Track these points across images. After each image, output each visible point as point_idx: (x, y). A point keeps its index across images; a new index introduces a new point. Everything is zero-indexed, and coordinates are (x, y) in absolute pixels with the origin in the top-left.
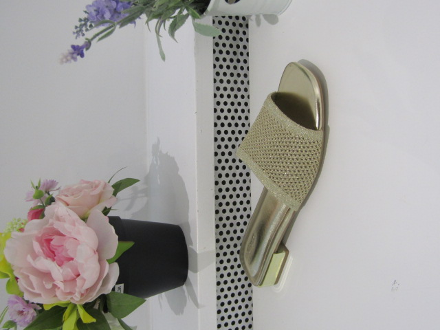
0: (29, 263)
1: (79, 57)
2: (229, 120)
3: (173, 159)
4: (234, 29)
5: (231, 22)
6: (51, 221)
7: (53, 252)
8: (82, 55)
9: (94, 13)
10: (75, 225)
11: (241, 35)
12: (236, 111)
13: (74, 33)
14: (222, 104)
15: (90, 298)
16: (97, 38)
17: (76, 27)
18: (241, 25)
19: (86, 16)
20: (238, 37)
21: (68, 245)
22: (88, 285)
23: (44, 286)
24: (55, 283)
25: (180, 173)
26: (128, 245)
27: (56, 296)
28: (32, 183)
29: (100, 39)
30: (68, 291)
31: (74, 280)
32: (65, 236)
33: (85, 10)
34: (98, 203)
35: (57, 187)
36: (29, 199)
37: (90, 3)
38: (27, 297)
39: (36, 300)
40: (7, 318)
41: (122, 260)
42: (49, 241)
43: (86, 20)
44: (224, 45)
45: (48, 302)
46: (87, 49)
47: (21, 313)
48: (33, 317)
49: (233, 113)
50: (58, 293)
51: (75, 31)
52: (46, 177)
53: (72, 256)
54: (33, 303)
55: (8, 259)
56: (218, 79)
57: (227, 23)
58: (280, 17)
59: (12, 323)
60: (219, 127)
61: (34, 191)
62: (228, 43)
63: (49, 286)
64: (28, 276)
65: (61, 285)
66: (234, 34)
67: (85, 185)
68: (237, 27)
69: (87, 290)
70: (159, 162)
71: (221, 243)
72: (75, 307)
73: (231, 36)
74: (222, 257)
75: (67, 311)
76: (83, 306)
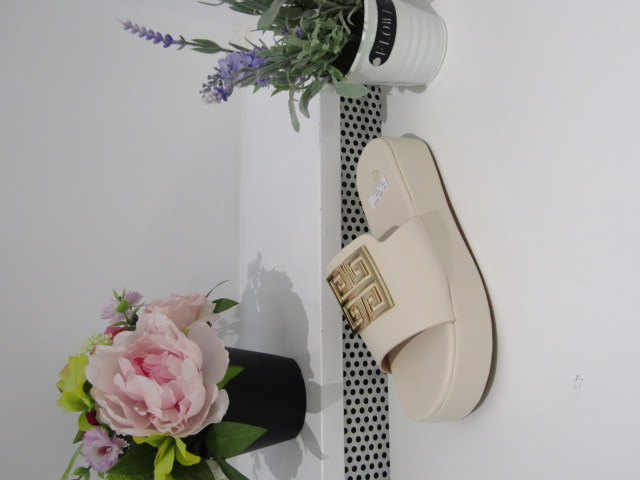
0: (117, 387)
2: (358, 223)
5: (359, 108)
6: (145, 334)
10: (176, 338)
11: (371, 124)
14: (349, 204)
15: (196, 428)
18: (370, 112)
20: (367, 126)
21: (170, 362)
22: (192, 412)
23: (137, 413)
24: (149, 411)
25: (294, 290)
26: (238, 370)
27: (152, 427)
28: (115, 293)
30: (167, 420)
31: (177, 406)
34: (197, 317)
36: (107, 314)
38: (113, 428)
39: (125, 432)
40: (82, 463)
41: (230, 386)
42: (140, 360)
44: (351, 134)
45: (140, 434)
48: (120, 456)
50: (155, 422)
52: (131, 289)
53: (173, 374)
54: (121, 436)
56: (345, 172)
57: (355, 110)
59: (84, 471)
60: (346, 231)
61: (117, 304)
62: (355, 132)
63: (143, 413)
65: (157, 412)
66: (363, 122)
67: (178, 299)
68: (366, 115)
69: (189, 419)
70: (259, 284)
71: (349, 377)
72: (173, 442)
73: (359, 124)
74: (349, 396)
75: (162, 449)
76: (183, 440)
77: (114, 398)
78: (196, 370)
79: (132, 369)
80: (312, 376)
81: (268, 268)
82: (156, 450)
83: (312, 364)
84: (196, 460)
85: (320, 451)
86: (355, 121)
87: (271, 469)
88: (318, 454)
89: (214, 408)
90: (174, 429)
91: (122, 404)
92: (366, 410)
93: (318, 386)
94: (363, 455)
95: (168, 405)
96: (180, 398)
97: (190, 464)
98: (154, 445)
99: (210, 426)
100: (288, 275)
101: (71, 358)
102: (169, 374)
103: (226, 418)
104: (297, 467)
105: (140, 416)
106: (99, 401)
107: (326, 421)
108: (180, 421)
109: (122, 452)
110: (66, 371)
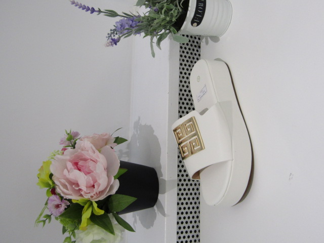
0: (65, 176)
1: (114, 45)
2: (187, 101)
4: (191, 48)
6: (79, 150)
8: (116, 44)
9: (119, 26)
10: (94, 153)
11: (195, 52)
13: (107, 37)
14: (183, 91)
15: (102, 196)
16: (124, 36)
17: (108, 34)
18: (195, 46)
19: (114, 28)
20: (194, 53)
21: (91, 164)
22: (101, 188)
23: (74, 188)
24: (80, 188)
25: (154, 134)
26: (124, 171)
27: (81, 195)
28: (66, 132)
29: (125, 37)
30: (88, 192)
31: (93, 186)
32: (86, 160)
33: (115, 24)
34: (106, 144)
35: (78, 137)
36: (62, 142)
37: (118, 21)
38: (62, 195)
39: (69, 197)
40: (47, 212)
41: (121, 178)
42: (77, 163)
43: (115, 30)
44: (185, 57)
45: (75, 198)
46: (118, 42)
48: (65, 209)
50: (82, 193)
51: (107, 36)
52: (74, 130)
53: (92, 169)
54: (66, 199)
56: (182, 76)
58: (220, 38)
59: (49, 217)
60: (181, 105)
61: (67, 137)
62: (188, 56)
63: (77, 188)
65: (83, 187)
66: (191, 51)
67: (96, 135)
68: (193, 47)
69: (99, 192)
70: (139, 132)
71: (180, 177)
72: (91, 204)
73: (190, 52)
74: (180, 187)
75: (86, 207)
76: (96, 202)
77: (63, 181)
78: (103, 169)
79: (73, 167)
80: (162, 176)
81: (143, 124)
82: (83, 207)
83: (162, 170)
84: (102, 212)
85: (165, 212)
86: (187, 50)
87: (142, 223)
88: (164, 214)
89: (112, 188)
90: (92, 197)
91: (67, 184)
92: (189, 194)
93: (165, 181)
94: (187, 216)
95: (89, 185)
96: (95, 181)
97: (99, 214)
98: (82, 205)
99: (110, 196)
100: (152, 126)
101: (44, 162)
102: (90, 170)
103: (117, 192)
104: (154, 221)
105: (75, 190)
106: (57, 182)
107: (168, 198)
108: (94, 193)
109: (66, 207)
110: (42, 169)
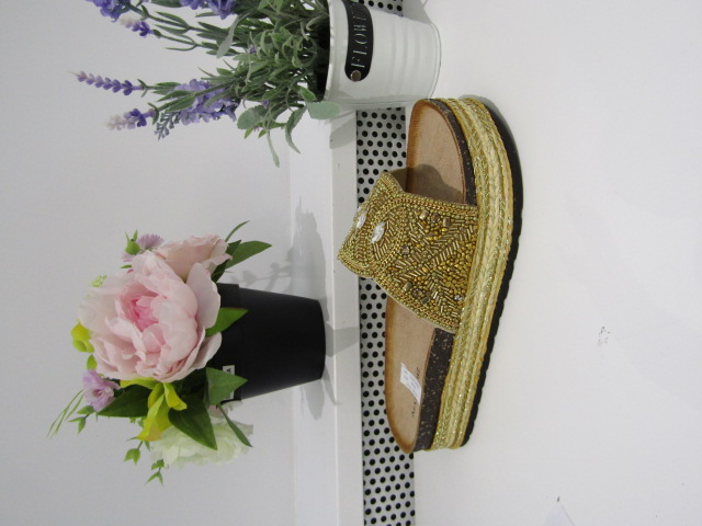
2: (380, 156)
3: (312, 214)
6: (138, 276)
7: (138, 315)
12: (390, 145)
14: (370, 135)
15: (177, 374)
21: (154, 304)
23: (121, 356)
24: (136, 353)
26: (237, 314)
28: (128, 236)
30: (152, 364)
31: (158, 352)
32: (154, 295)
34: (209, 256)
39: (112, 375)
42: (134, 302)
45: (127, 378)
47: (97, 393)
49: (385, 148)
50: (139, 367)
52: (145, 231)
55: (82, 323)
60: (366, 165)
63: (128, 357)
64: (102, 344)
65: (141, 354)
69: (180, 362)
70: (301, 228)
71: (370, 320)
74: (370, 339)
76: (171, 384)
84: (183, 406)
85: (333, 395)
88: (333, 399)
93: (331, 329)
95: (152, 348)
97: (180, 409)
99: (198, 372)
103: (211, 363)
105: (125, 360)
